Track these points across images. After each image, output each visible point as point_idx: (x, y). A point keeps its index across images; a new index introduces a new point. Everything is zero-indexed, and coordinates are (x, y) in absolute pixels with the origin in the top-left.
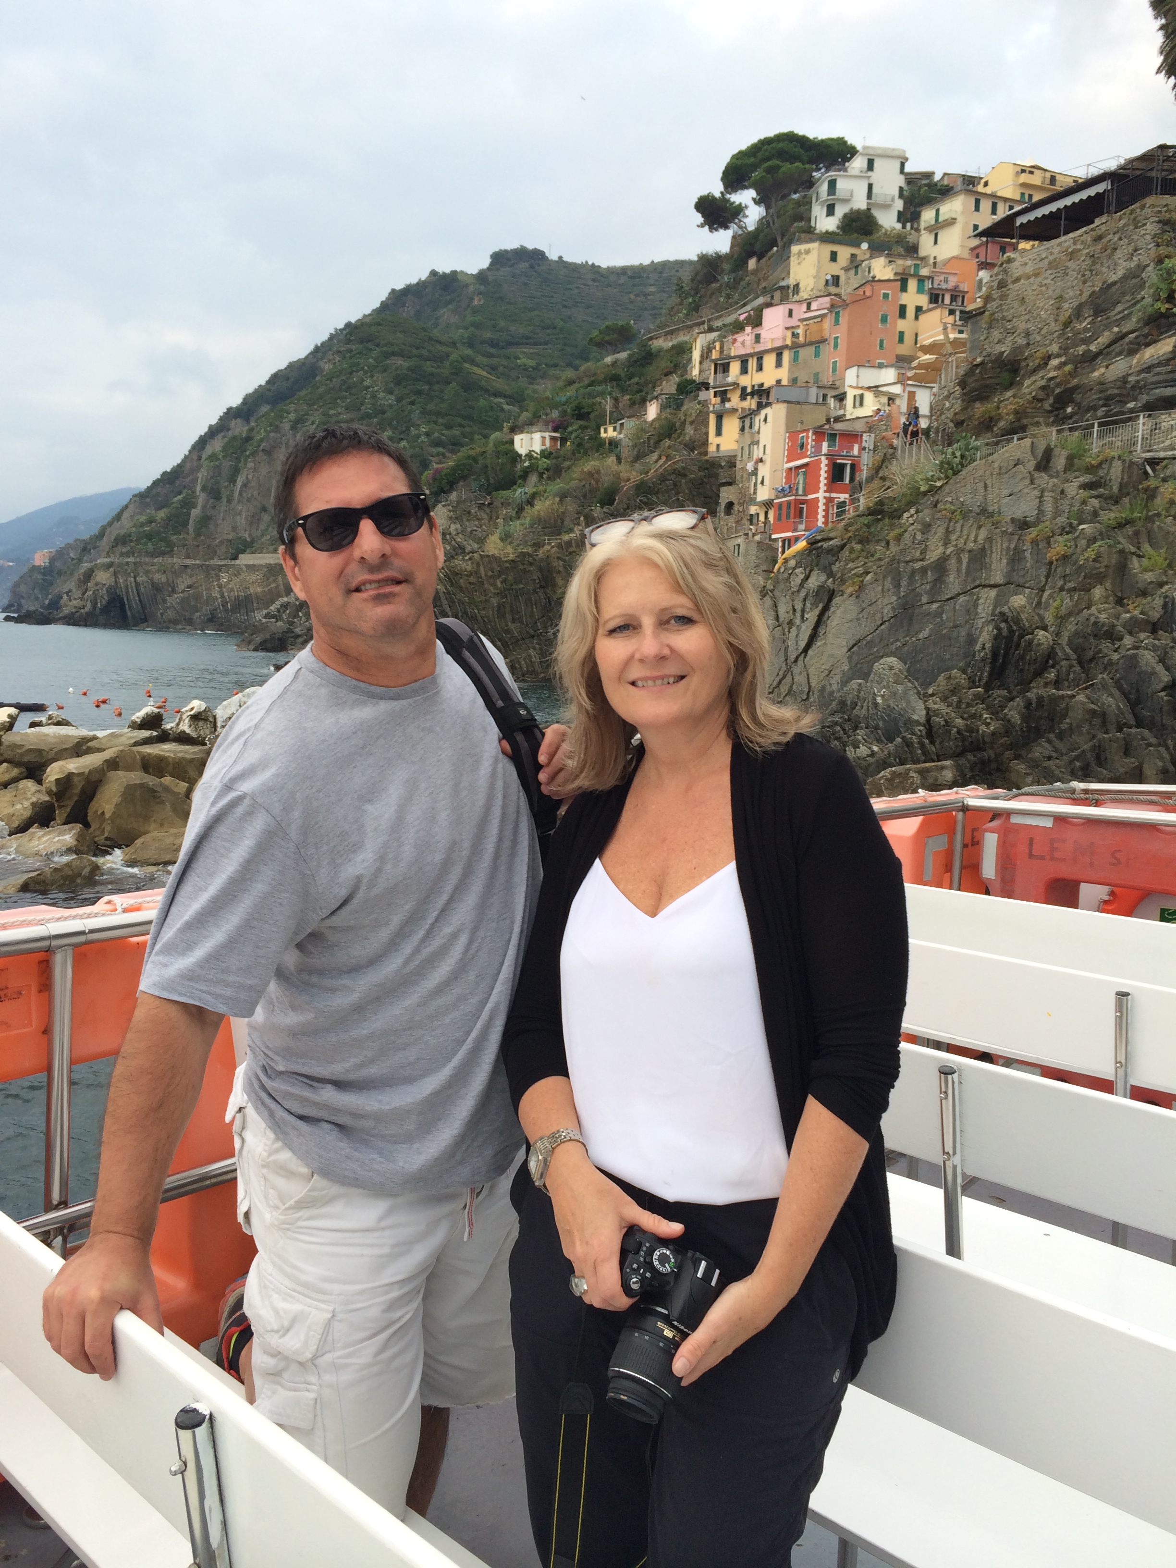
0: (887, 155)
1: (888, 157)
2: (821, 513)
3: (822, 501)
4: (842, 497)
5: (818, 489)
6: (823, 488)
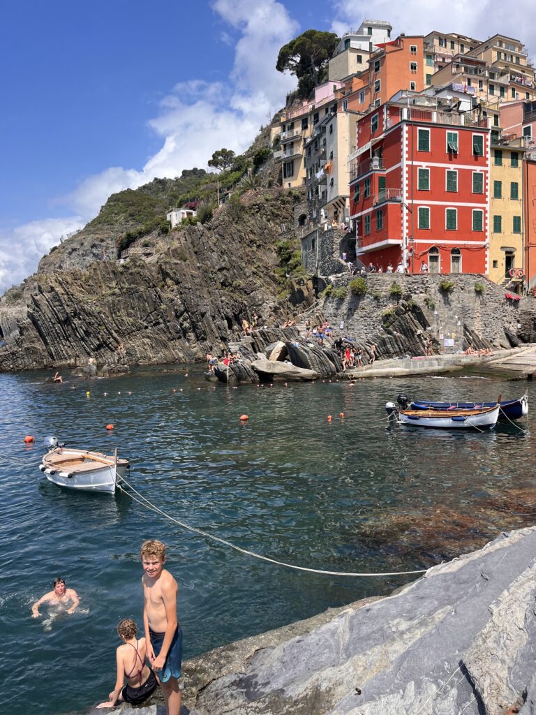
0: (380, 25)
2: (405, 182)
3: (405, 169)
4: (424, 165)
5: (398, 158)
6: (405, 156)
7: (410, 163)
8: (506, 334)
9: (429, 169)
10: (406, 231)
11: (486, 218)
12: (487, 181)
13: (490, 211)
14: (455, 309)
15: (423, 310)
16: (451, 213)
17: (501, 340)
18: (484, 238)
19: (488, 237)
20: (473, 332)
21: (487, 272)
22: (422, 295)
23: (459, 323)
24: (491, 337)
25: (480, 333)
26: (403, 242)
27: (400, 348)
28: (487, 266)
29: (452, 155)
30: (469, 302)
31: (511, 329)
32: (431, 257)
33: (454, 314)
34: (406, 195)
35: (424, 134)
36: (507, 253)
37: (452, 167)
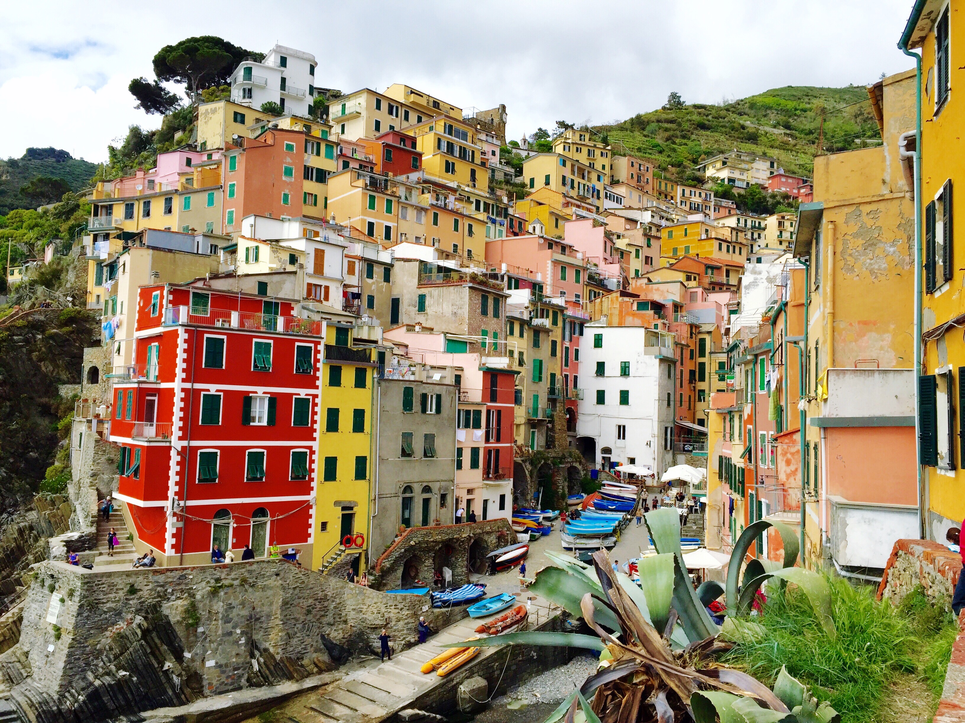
0: (299, 57)
1: (298, 58)
2: (177, 414)
3: (180, 395)
4: (213, 389)
6: (179, 374)
7: (188, 385)
8: (324, 644)
9: (222, 394)
10: (173, 488)
11: (312, 461)
12: (316, 409)
13: (320, 451)
14: (236, 619)
15: (177, 628)
16: (256, 458)
17: (315, 655)
18: (307, 490)
19: (315, 489)
20: (266, 650)
21: (310, 540)
22: (179, 602)
23: (243, 641)
24: (299, 652)
25: (280, 650)
26: (167, 504)
27: (126, 699)
28: (310, 531)
30: (263, 604)
31: (333, 634)
32: (215, 525)
33: (234, 627)
34: (176, 433)
35: (215, 345)
36: (344, 509)
37: (260, 391)
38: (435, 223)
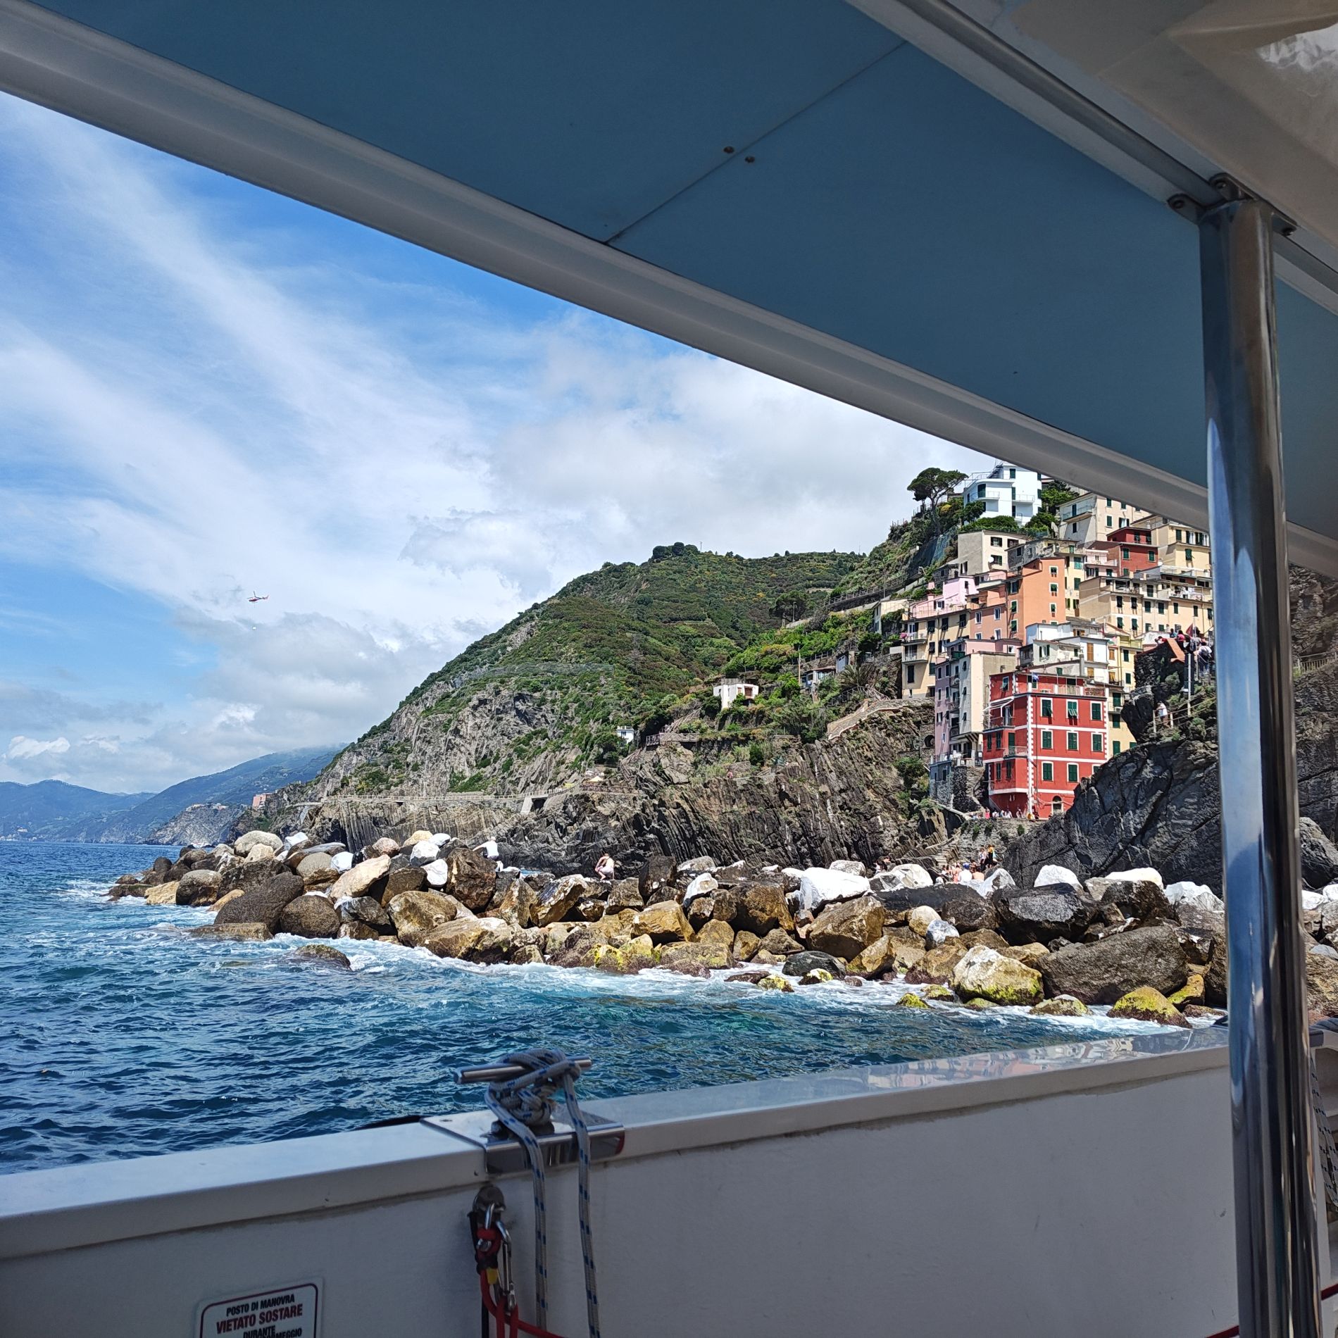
2: (1030, 742)
3: (1030, 731)
4: (1047, 728)
5: (1025, 722)
6: (1030, 720)
7: (1034, 726)
9: (1052, 731)
10: (1031, 782)
12: (1106, 741)
16: (1073, 768)
26: (1029, 790)
29: (1073, 721)
32: (1054, 805)
34: (1031, 752)
35: (1046, 703)
37: (1073, 729)
38: (1176, 611)
